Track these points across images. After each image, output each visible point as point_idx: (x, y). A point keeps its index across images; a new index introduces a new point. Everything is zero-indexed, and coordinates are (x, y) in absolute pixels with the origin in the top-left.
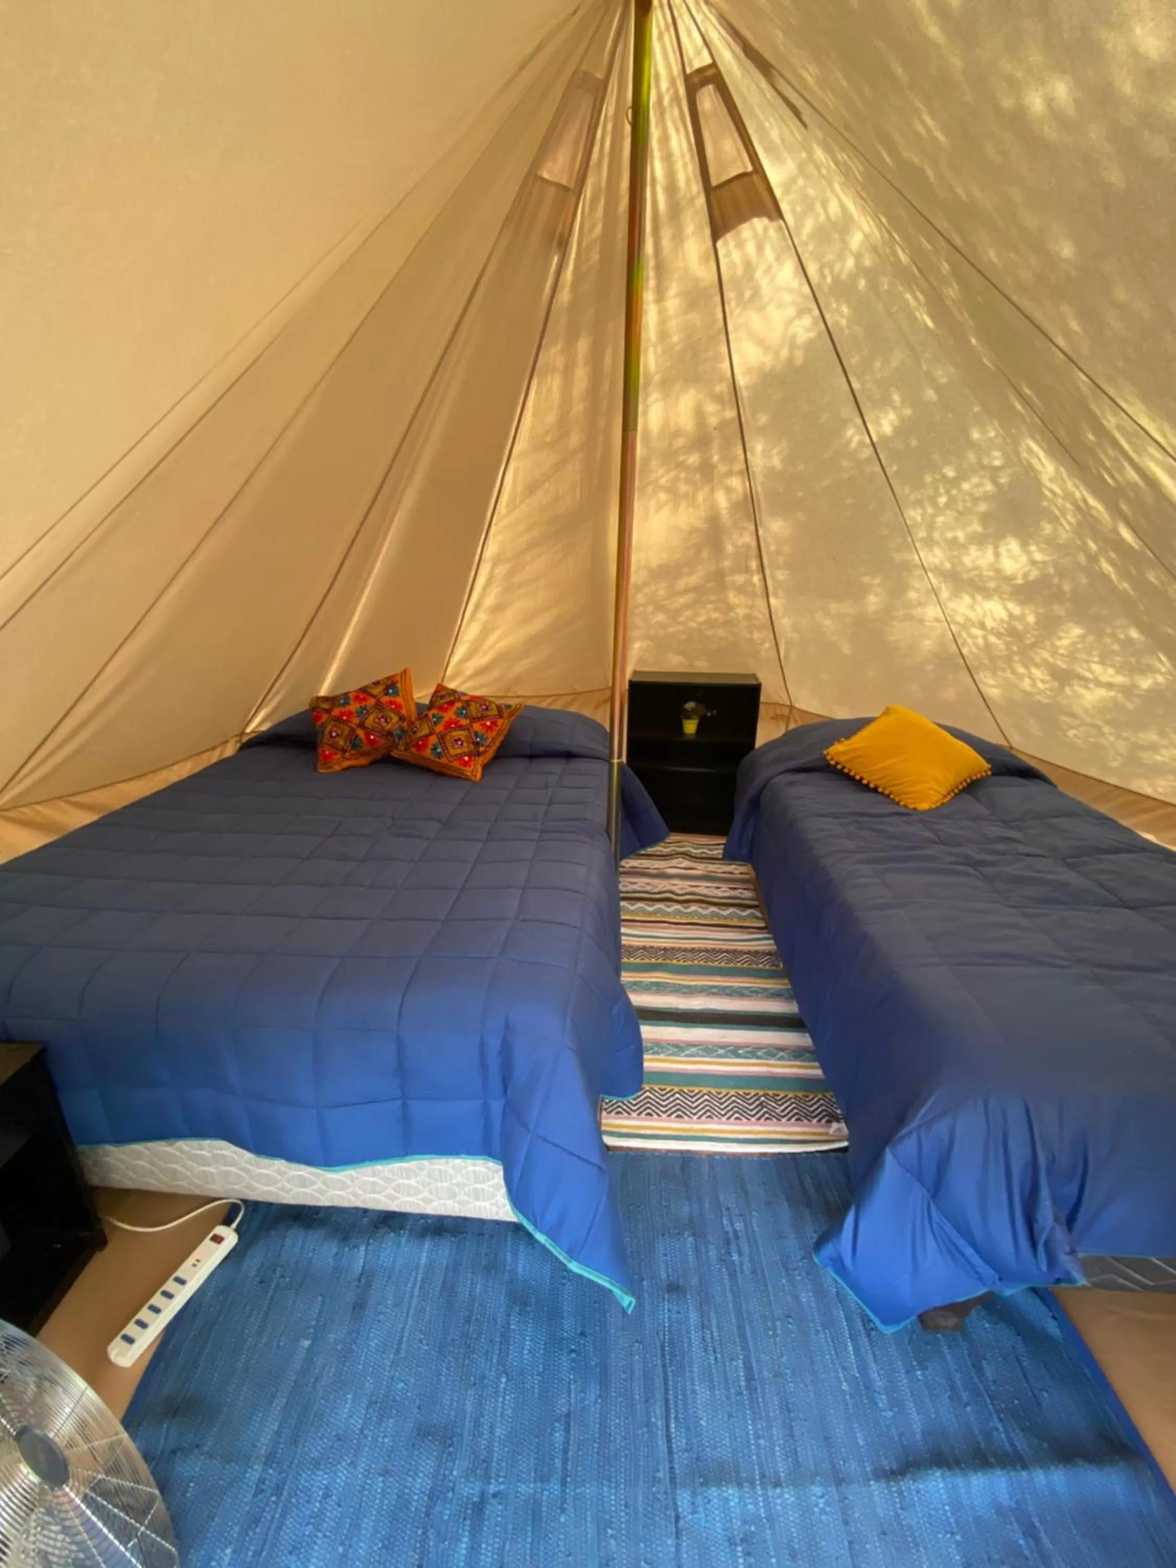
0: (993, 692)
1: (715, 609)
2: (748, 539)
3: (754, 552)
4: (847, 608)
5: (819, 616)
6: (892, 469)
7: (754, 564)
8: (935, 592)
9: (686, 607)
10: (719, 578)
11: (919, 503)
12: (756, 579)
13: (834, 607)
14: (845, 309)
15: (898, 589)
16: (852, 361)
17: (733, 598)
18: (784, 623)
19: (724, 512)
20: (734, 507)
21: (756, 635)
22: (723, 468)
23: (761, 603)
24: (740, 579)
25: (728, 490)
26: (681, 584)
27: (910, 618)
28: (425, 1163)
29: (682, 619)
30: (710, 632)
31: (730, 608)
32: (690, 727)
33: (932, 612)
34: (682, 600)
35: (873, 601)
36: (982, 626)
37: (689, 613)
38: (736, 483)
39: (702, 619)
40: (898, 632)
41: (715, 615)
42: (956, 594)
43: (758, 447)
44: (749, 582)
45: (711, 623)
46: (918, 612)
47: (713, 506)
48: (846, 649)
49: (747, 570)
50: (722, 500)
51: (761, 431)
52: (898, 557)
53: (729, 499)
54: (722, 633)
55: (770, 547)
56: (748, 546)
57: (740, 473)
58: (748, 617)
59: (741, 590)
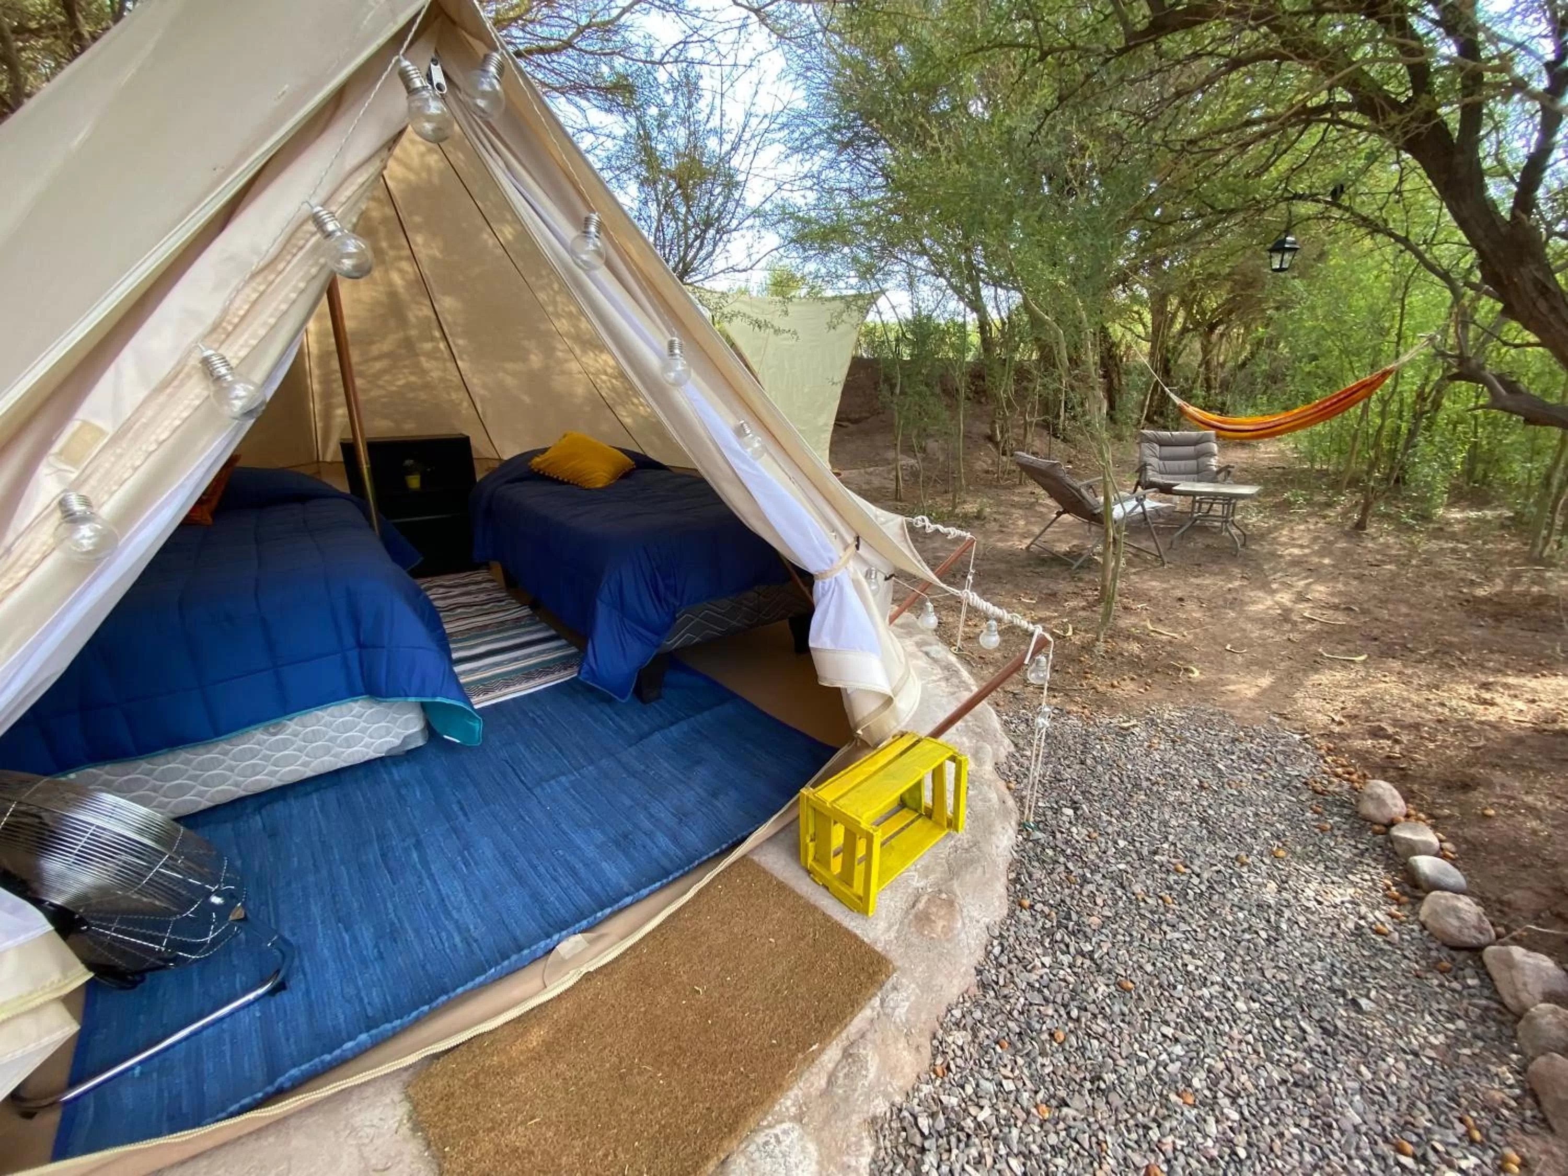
0: (628, 421)
1: (411, 373)
2: (427, 312)
3: (435, 324)
4: (519, 366)
5: (501, 375)
6: (520, 265)
7: (437, 334)
8: (571, 351)
9: (384, 371)
10: (408, 344)
11: (543, 288)
12: (442, 345)
13: (510, 366)
14: (461, 156)
15: (549, 351)
16: (474, 190)
17: (425, 363)
18: (475, 382)
19: (401, 290)
20: (409, 285)
21: (454, 396)
22: (392, 253)
23: (450, 365)
24: (428, 346)
25: (401, 271)
26: (375, 350)
27: (563, 372)
28: (320, 713)
29: (381, 383)
30: (411, 395)
31: (423, 372)
32: (414, 482)
33: (574, 366)
34: (378, 365)
35: (536, 360)
36: (606, 373)
37: (387, 378)
38: (406, 266)
39: (400, 383)
40: (558, 383)
41: (413, 379)
42: (584, 352)
43: (419, 239)
44: (437, 349)
45: (409, 386)
46: (566, 365)
47: (390, 284)
48: (527, 399)
49: (433, 339)
50: (396, 278)
51: (418, 228)
52: (543, 327)
53: (403, 279)
54: (423, 395)
55: (447, 318)
56: (427, 317)
57: (407, 259)
58: (442, 380)
59: (430, 355)
